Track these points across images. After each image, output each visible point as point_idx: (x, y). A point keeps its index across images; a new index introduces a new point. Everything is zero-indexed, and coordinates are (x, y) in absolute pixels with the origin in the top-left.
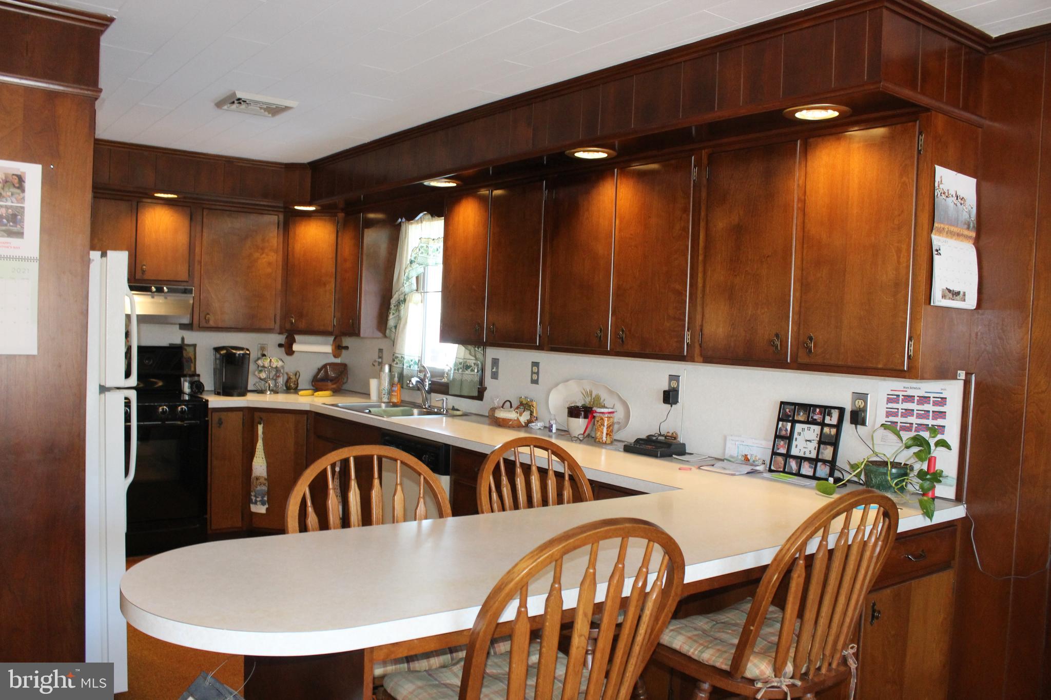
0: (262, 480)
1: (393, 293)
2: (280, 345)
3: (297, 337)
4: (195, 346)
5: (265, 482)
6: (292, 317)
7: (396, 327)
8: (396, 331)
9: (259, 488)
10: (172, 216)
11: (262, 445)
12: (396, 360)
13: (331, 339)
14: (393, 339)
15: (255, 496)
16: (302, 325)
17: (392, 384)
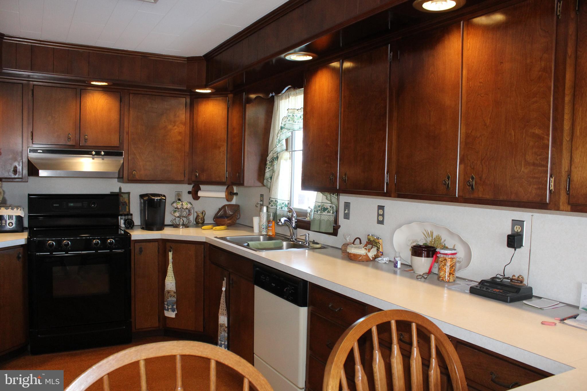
0: (172, 293)
1: (269, 152)
2: (189, 193)
3: (202, 187)
4: (129, 193)
5: (174, 295)
6: (197, 172)
7: (271, 178)
8: (271, 181)
9: (170, 299)
10: (106, 100)
11: (171, 267)
12: (272, 203)
13: (225, 188)
14: (269, 186)
15: (167, 305)
16: (204, 178)
17: (269, 221)
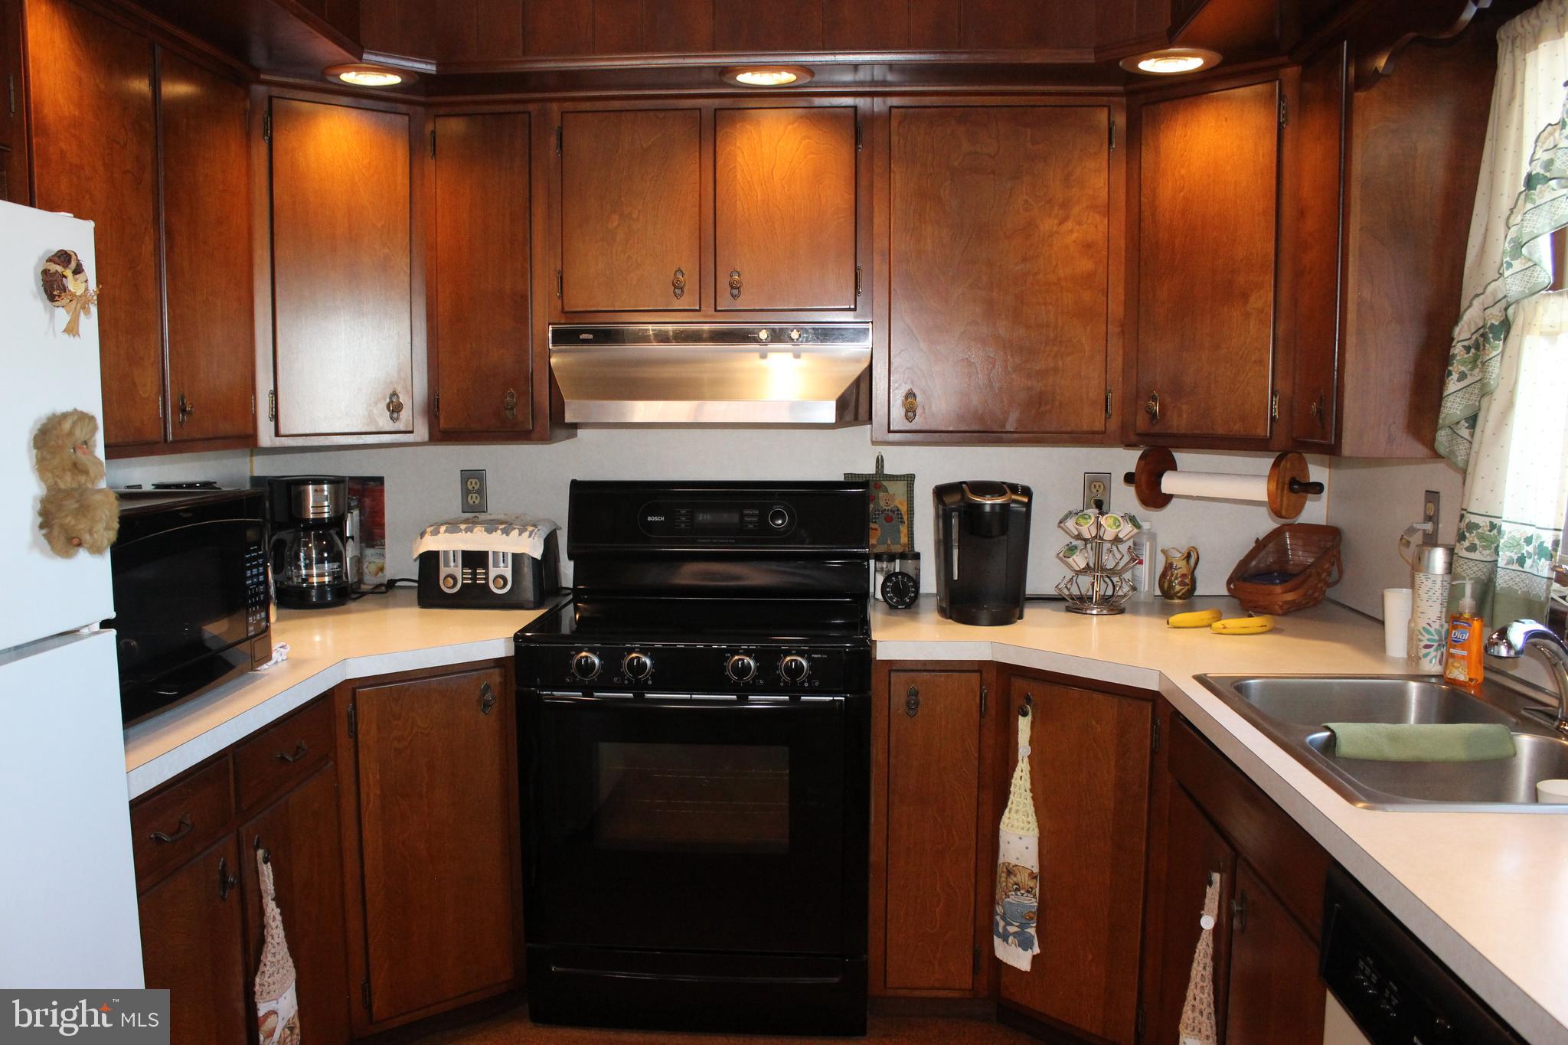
0: (1023, 878)
1: (1464, 303)
2: (1129, 478)
3: (1181, 457)
4: (909, 479)
5: (1031, 884)
6: (1154, 399)
7: (1473, 421)
8: (1472, 435)
9: (1013, 898)
11: (1027, 776)
12: (1472, 538)
13: (1265, 463)
14: (1460, 460)
15: (1003, 918)
16: (1180, 421)
17: (1454, 619)
